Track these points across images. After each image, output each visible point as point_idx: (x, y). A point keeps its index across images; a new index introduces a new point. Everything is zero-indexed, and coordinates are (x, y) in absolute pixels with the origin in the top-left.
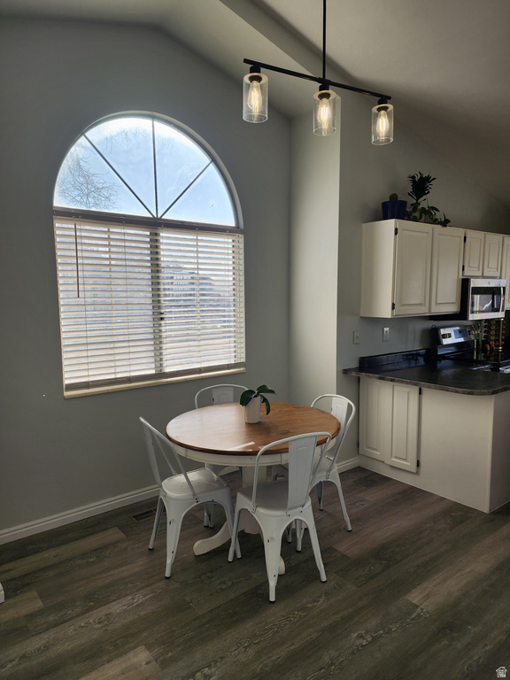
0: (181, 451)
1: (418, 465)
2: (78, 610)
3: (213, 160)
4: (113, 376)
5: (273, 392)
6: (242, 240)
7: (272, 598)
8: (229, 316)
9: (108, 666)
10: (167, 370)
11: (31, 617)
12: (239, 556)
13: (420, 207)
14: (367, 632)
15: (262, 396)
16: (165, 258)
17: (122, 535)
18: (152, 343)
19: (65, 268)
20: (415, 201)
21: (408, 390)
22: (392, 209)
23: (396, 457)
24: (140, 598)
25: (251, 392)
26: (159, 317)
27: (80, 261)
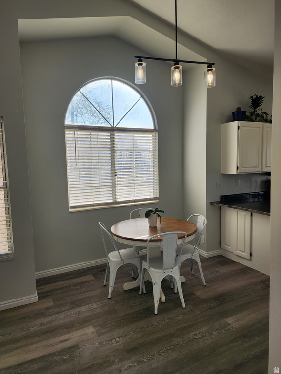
0: (116, 238)
1: (251, 255)
2: (67, 308)
3: (142, 96)
4: (92, 203)
5: (163, 212)
6: (157, 135)
7: (156, 312)
8: (151, 174)
9: (76, 332)
10: (118, 200)
11: (48, 309)
12: (145, 292)
13: (256, 113)
14: (199, 333)
15: (157, 214)
16: (118, 146)
17: (93, 278)
18: (111, 187)
19: (70, 152)
20: (253, 110)
21: (245, 213)
22: (239, 115)
23: (239, 250)
24: (95, 306)
25: (151, 211)
26: (114, 174)
27: (77, 149)
